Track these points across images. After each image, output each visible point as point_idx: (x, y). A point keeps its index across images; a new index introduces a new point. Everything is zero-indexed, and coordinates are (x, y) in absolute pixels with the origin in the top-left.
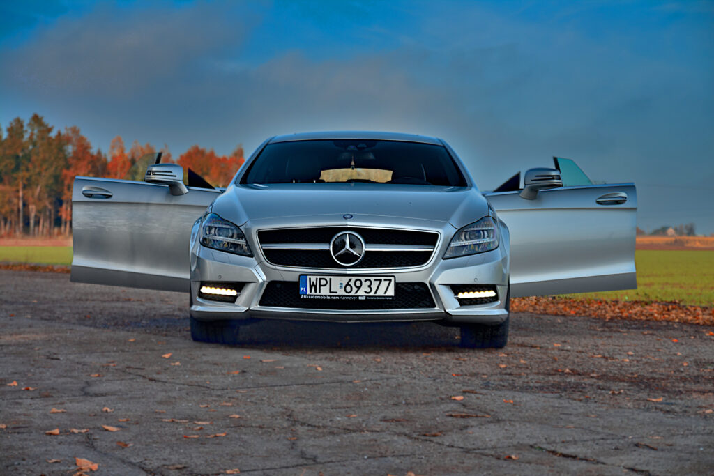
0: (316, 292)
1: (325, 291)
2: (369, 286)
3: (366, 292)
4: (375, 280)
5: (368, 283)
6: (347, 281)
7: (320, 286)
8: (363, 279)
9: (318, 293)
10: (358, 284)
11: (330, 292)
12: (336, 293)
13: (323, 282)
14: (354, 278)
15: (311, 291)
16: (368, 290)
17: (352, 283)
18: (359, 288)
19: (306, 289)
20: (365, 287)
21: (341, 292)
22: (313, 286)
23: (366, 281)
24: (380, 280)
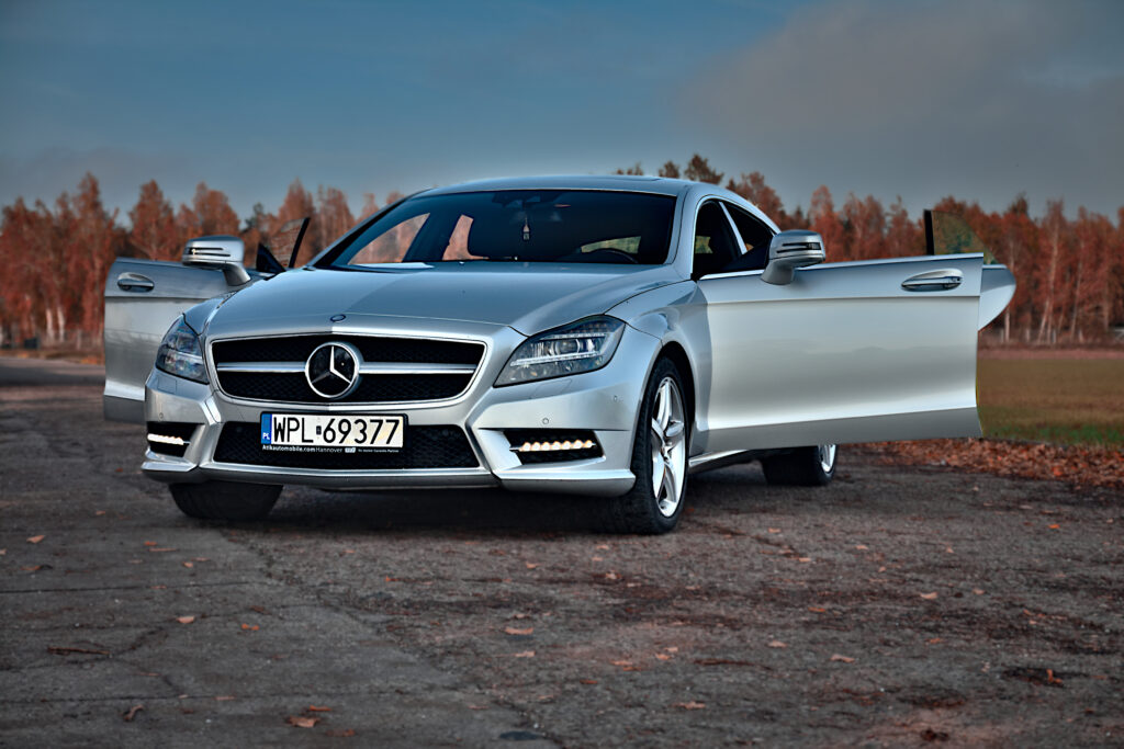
0: (283, 440)
1: (295, 439)
2: (363, 431)
3: (356, 440)
4: (372, 421)
5: (361, 426)
6: (328, 422)
7: (289, 430)
8: (352, 419)
9: (286, 443)
10: (345, 427)
11: (304, 441)
12: (312, 441)
13: (293, 425)
14: (338, 419)
15: (276, 440)
16: (361, 437)
17: (335, 426)
18: (346, 434)
19: (270, 436)
20: (355, 434)
21: (319, 441)
22: (280, 430)
23: (357, 422)
24: (381, 422)
